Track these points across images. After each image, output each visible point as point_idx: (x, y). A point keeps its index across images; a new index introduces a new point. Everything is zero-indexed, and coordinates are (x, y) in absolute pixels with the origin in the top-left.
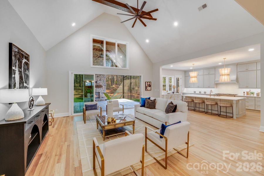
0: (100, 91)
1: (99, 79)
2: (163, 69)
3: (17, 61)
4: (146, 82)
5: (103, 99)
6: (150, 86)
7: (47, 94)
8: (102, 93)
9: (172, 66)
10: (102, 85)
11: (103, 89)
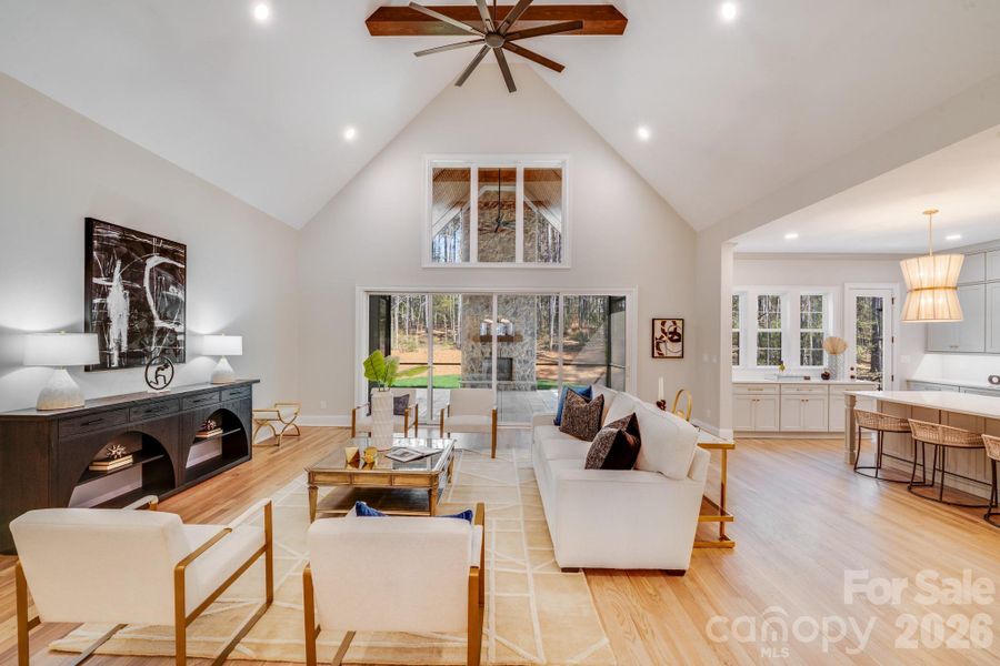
0: (513, 355)
1: (513, 310)
2: (739, 256)
3: (119, 263)
4: (653, 320)
5: (523, 382)
6: (676, 337)
7: (240, 353)
8: (520, 362)
9: (791, 236)
10: (522, 334)
11: (525, 349)
